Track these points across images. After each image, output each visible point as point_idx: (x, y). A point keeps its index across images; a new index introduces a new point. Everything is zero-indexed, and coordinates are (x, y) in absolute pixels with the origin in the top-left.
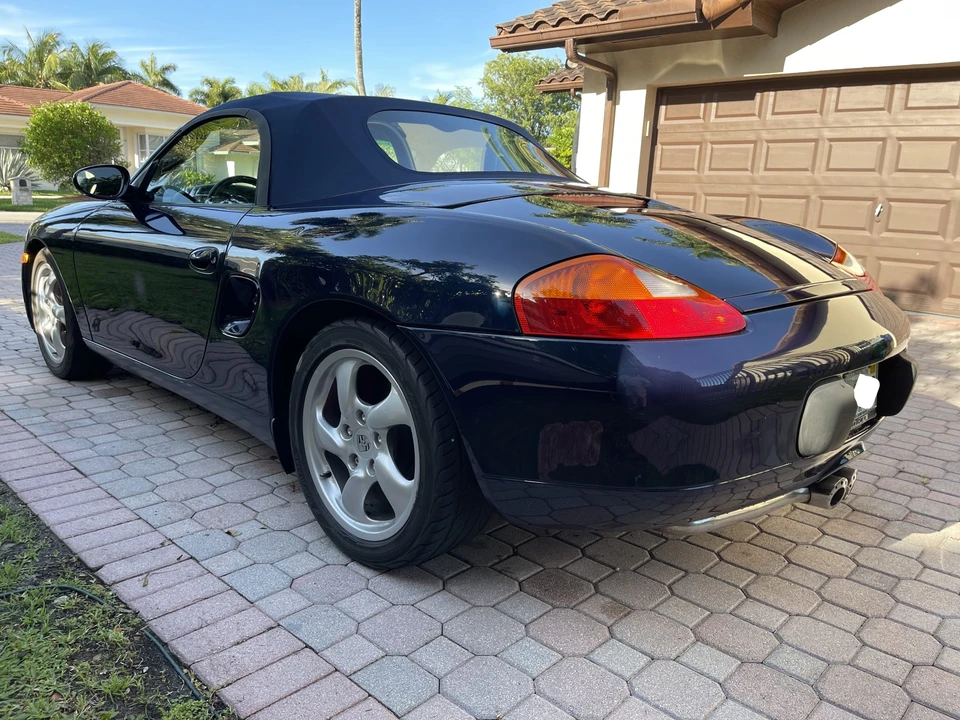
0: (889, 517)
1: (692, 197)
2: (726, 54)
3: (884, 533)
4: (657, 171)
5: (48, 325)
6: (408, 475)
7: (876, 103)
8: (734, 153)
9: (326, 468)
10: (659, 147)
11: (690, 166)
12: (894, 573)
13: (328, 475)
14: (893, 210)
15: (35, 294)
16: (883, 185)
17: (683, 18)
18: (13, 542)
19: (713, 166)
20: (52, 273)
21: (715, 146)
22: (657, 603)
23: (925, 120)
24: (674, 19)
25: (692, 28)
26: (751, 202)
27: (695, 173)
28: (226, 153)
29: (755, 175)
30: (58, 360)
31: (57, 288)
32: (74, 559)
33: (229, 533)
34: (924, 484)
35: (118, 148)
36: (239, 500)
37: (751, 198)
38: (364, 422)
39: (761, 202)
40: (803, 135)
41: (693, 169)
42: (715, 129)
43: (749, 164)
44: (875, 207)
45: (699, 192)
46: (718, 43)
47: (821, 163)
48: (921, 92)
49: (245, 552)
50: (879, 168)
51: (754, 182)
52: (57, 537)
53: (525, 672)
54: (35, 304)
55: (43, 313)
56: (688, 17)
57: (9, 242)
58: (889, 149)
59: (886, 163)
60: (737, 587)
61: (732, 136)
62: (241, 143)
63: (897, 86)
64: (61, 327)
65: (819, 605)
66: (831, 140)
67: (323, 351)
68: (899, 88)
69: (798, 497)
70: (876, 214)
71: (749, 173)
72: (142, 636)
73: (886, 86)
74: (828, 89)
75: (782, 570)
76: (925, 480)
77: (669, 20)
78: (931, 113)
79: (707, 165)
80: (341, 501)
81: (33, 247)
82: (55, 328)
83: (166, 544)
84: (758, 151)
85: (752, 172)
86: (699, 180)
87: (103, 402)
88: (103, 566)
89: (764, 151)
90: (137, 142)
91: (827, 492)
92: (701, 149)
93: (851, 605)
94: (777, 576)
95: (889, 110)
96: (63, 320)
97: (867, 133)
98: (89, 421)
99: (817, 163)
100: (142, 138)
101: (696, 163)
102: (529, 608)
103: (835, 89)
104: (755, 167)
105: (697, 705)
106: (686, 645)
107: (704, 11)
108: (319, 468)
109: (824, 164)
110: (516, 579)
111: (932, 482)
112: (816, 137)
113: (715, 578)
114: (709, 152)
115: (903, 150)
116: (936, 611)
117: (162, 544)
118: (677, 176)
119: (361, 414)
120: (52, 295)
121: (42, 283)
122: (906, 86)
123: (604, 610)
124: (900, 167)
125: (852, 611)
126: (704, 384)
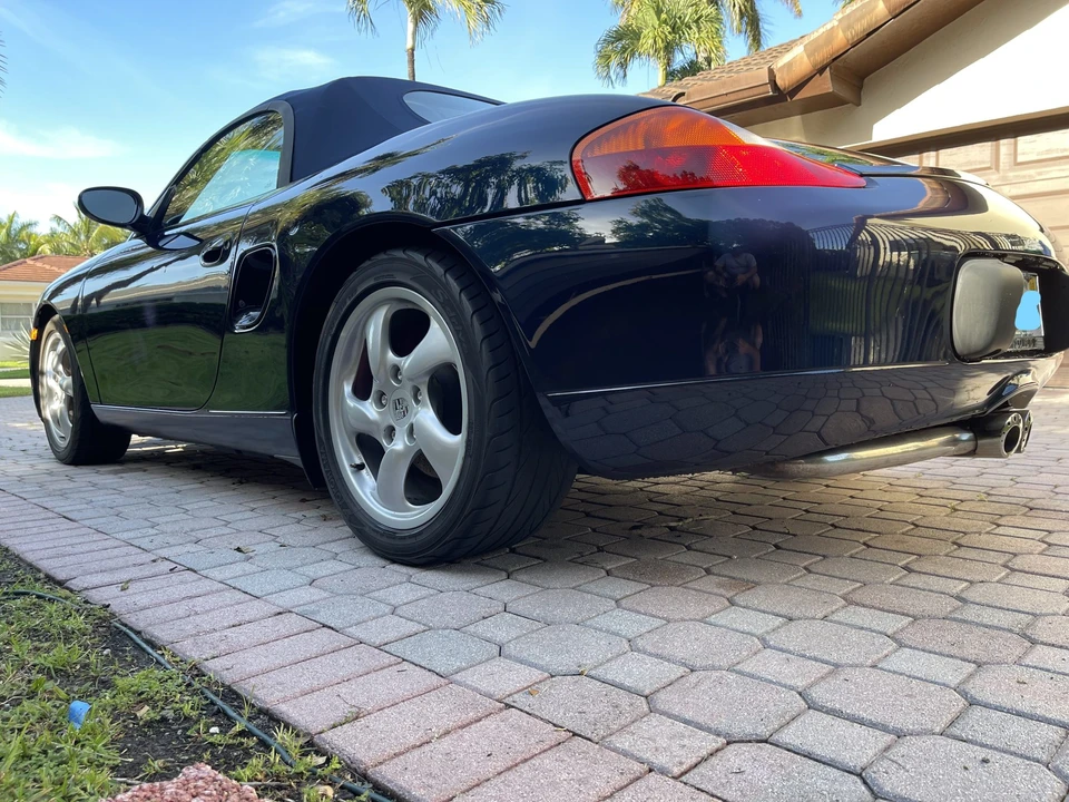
2: (807, 129)
5: (56, 405)
6: (454, 429)
7: (981, 162)
9: (359, 458)
13: (360, 467)
15: (43, 373)
17: (755, 91)
20: (62, 341)
22: (790, 578)
23: (1040, 174)
24: (746, 94)
25: (767, 101)
30: (63, 444)
31: (66, 359)
32: (42, 575)
33: (239, 550)
36: (256, 529)
38: (399, 381)
46: (797, 119)
48: (1030, 145)
49: (256, 563)
53: (617, 634)
54: (42, 385)
55: (51, 392)
56: (761, 90)
60: (895, 565)
63: (1002, 141)
64: (70, 402)
65: (1008, 574)
67: (348, 303)
68: (1005, 144)
69: (961, 445)
72: (109, 627)
73: (990, 143)
74: (925, 154)
75: (951, 551)
77: (741, 95)
78: (1046, 166)
80: (376, 492)
81: (41, 321)
82: (62, 405)
83: (158, 560)
88: (74, 578)
91: (996, 433)
94: (946, 556)
95: (997, 169)
96: (71, 393)
102: (620, 588)
103: (933, 154)
105: (859, 653)
106: (834, 608)
107: (779, 82)
108: (350, 458)
110: (602, 568)
117: (153, 561)
119: (397, 370)
120: (61, 368)
121: (50, 360)
122: (1012, 140)
123: (720, 585)
125: (1053, 577)
126: (819, 245)
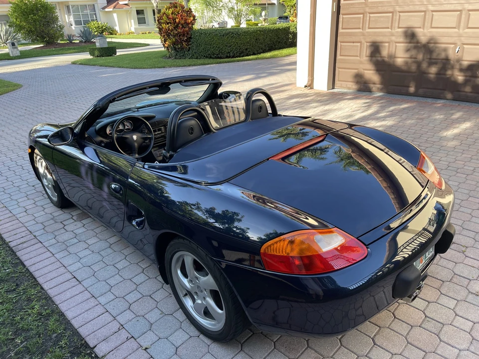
0: (444, 280)
1: (359, 44)
3: (440, 292)
4: (340, 30)
6: (221, 308)
8: (382, 19)
9: (185, 292)
10: (341, 16)
11: (358, 27)
12: (441, 321)
13: (186, 295)
14: (465, 50)
16: (460, 36)
18: (56, 333)
19: (370, 26)
21: (371, 15)
22: (335, 351)
26: (391, 46)
27: (361, 30)
28: (111, 10)
29: (393, 31)
32: (83, 342)
34: (463, 252)
35: (57, 19)
36: (149, 294)
37: (391, 43)
38: (199, 281)
39: (396, 46)
40: (417, 8)
41: (360, 28)
42: (370, 6)
43: (390, 24)
44: (456, 48)
45: (363, 41)
47: (427, 24)
49: (155, 331)
50: (458, 27)
51: (392, 35)
52: (74, 327)
57: (14, 90)
58: (463, 16)
59: (462, 24)
60: (370, 337)
61: (381, 9)
62: (118, 3)
65: (406, 346)
66: (433, 11)
70: (456, 52)
71: (390, 30)
75: (391, 324)
76: (464, 249)
79: (367, 26)
80: (193, 309)
82: (50, 186)
83: (120, 328)
84: (394, 17)
85: (391, 29)
86: (363, 34)
87: (79, 224)
88: (96, 346)
89: (398, 17)
90: (65, 9)
92: (363, 16)
93: (419, 346)
94: (388, 328)
97: (452, 7)
98: (75, 241)
99: (426, 24)
100: (68, 7)
101: (361, 25)
104: (393, 26)
108: (182, 293)
109: (429, 25)
110: (273, 340)
111: (468, 250)
112: (425, 10)
113: (361, 332)
114: (368, 18)
115: (471, 17)
116: (457, 346)
117: (119, 329)
118: (351, 32)
119: (197, 278)
120: (46, 171)
124: (469, 26)
125: (420, 349)
